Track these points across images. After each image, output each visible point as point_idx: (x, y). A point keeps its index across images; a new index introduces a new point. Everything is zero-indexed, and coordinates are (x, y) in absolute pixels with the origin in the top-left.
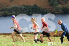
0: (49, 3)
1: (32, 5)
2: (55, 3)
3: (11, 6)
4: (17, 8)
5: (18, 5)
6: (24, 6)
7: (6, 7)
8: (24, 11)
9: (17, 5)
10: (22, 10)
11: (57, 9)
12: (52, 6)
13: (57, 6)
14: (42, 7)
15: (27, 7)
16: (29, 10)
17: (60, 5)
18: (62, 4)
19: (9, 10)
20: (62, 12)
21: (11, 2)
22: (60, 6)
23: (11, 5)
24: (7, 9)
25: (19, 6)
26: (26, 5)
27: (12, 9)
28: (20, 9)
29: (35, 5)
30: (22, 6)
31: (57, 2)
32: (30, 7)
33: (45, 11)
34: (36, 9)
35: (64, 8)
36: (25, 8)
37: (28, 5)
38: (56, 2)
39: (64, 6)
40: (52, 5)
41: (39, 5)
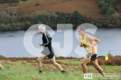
0: (99, 10)
1: (71, 12)
2: (109, 9)
3: (36, 13)
4: (46, 17)
5: (48, 12)
7: (28, 14)
9: (46, 11)
10: (54, 21)
11: (111, 20)
12: (104, 14)
13: (113, 15)
14: (88, 17)
15: (63, 15)
16: (66, 21)
19: (34, 20)
22: (117, 14)
23: (36, 11)
24: (29, 18)
25: (49, 14)
26: (61, 11)
27: (38, 19)
28: (51, 18)
29: (76, 13)
30: (54, 14)
31: (112, 9)
32: (67, 16)
33: (92, 22)
34: (78, 18)
36: (59, 18)
37: (65, 12)
41: (82, 12)
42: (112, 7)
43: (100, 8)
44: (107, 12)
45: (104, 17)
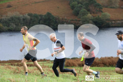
0: (71, 11)
1: (44, 13)
2: (81, 10)
3: (8, 15)
4: (19, 19)
5: (21, 14)
6: (29, 15)
8: (30, 23)
9: (18, 13)
10: (27, 22)
11: (84, 21)
12: (77, 15)
13: (85, 16)
14: (61, 18)
16: (39, 23)
17: (89, 14)
18: (93, 13)
19: (6, 22)
21: (9, 8)
23: (8, 13)
24: (1, 20)
25: (21, 15)
26: (33, 13)
27: (10, 21)
28: (24, 20)
29: (49, 14)
30: (26, 15)
31: (84, 10)
32: (40, 17)
35: (96, 18)
36: (31, 19)
38: (83, 10)
41: (55, 13)
42: (84, 8)
43: (73, 9)
44: (80, 13)
45: (76, 19)
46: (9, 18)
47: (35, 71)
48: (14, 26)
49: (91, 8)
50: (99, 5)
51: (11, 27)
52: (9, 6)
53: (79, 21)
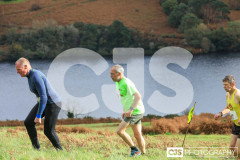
0: (165, 19)
1: (108, 22)
2: (186, 16)
3: (34, 27)
4: (55, 34)
5: (59, 23)
6: (78, 26)
7: (16, 28)
8: (79, 43)
9: (54, 22)
10: (72, 41)
11: (192, 39)
12: (176, 27)
13: (194, 29)
14: (143, 32)
15: (91, 29)
16: (98, 41)
17: (202, 24)
18: (211, 21)
19: (29, 41)
20: (211, 48)
21: (35, 12)
22: (202, 26)
23: (34, 22)
24: (19, 36)
25: (61, 27)
26: (85, 22)
27: (37, 38)
28: (66, 35)
29: (118, 24)
30: (71, 27)
31: (192, 15)
32: (99, 31)
33: (152, 44)
34: (122, 36)
35: (217, 33)
36: (81, 35)
37: (94, 22)
38: (189, 15)
39: (218, 29)
40: (176, 23)
41: (130, 22)
42: (192, 12)
43: (167, 14)
44: (182, 22)
45: (175, 34)
46: (36, 32)
47: (90, 143)
48: (46, 48)
49: (205, 11)
50: (222, 5)
51: (39, 51)
52: (36, 8)
53: (182, 38)
